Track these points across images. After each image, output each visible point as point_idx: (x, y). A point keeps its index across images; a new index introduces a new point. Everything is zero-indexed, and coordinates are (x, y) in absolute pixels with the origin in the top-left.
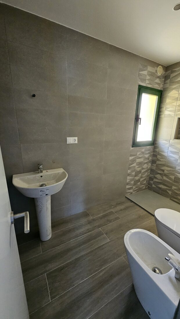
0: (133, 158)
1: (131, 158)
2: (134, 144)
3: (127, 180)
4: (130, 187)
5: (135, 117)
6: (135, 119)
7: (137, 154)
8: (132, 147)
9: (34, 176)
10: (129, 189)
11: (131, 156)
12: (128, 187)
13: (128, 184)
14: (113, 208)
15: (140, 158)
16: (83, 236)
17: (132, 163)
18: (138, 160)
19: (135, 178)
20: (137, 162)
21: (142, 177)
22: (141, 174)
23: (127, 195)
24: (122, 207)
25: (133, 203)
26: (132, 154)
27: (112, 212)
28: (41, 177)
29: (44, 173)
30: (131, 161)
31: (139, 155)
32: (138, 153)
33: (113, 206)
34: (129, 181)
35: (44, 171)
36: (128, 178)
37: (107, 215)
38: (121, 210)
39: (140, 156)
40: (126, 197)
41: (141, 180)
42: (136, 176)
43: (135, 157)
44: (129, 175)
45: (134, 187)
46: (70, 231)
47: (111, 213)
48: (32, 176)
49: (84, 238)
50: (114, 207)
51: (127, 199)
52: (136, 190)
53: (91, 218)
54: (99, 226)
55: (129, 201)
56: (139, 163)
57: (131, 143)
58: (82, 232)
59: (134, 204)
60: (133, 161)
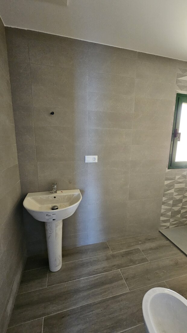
0: (170, 183)
1: (166, 182)
2: (171, 166)
3: (161, 210)
4: (165, 219)
5: (172, 132)
6: (173, 134)
7: (175, 178)
8: (168, 169)
9: (47, 196)
10: (164, 221)
11: (167, 179)
12: (162, 218)
13: (162, 215)
14: (140, 244)
15: (180, 183)
16: (97, 276)
17: (168, 188)
18: (177, 186)
19: (173, 208)
20: (175, 188)
21: (182, 208)
22: (181, 204)
23: (161, 229)
24: (153, 245)
25: (168, 242)
26: (168, 177)
27: (138, 249)
28: (55, 197)
29: (59, 194)
30: (166, 186)
31: (178, 179)
32: (177, 177)
33: (140, 241)
34: (165, 212)
35: (59, 192)
36: (163, 207)
37: (131, 253)
38: (151, 249)
39: (180, 181)
40: (159, 231)
41: (182, 211)
42: (174, 205)
43: (173, 181)
44: (164, 203)
45: (171, 220)
46: (82, 265)
47: (137, 251)
48: (45, 196)
49: (97, 279)
50: (142, 243)
51: (160, 234)
52: (174, 224)
53: (110, 253)
54: (119, 266)
55: (163, 238)
56: (179, 190)
57: (167, 163)
58: (96, 270)
59: (170, 244)
60: (170, 186)
